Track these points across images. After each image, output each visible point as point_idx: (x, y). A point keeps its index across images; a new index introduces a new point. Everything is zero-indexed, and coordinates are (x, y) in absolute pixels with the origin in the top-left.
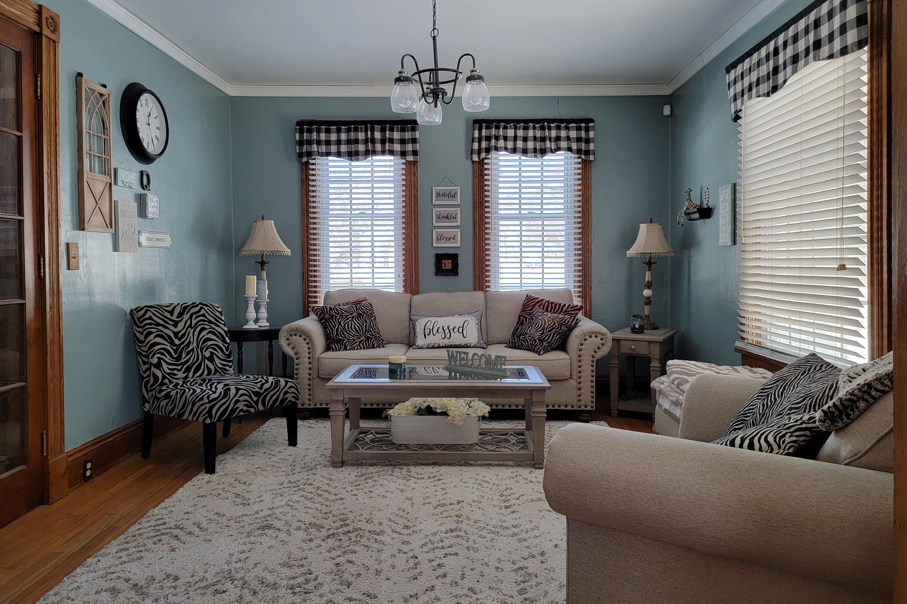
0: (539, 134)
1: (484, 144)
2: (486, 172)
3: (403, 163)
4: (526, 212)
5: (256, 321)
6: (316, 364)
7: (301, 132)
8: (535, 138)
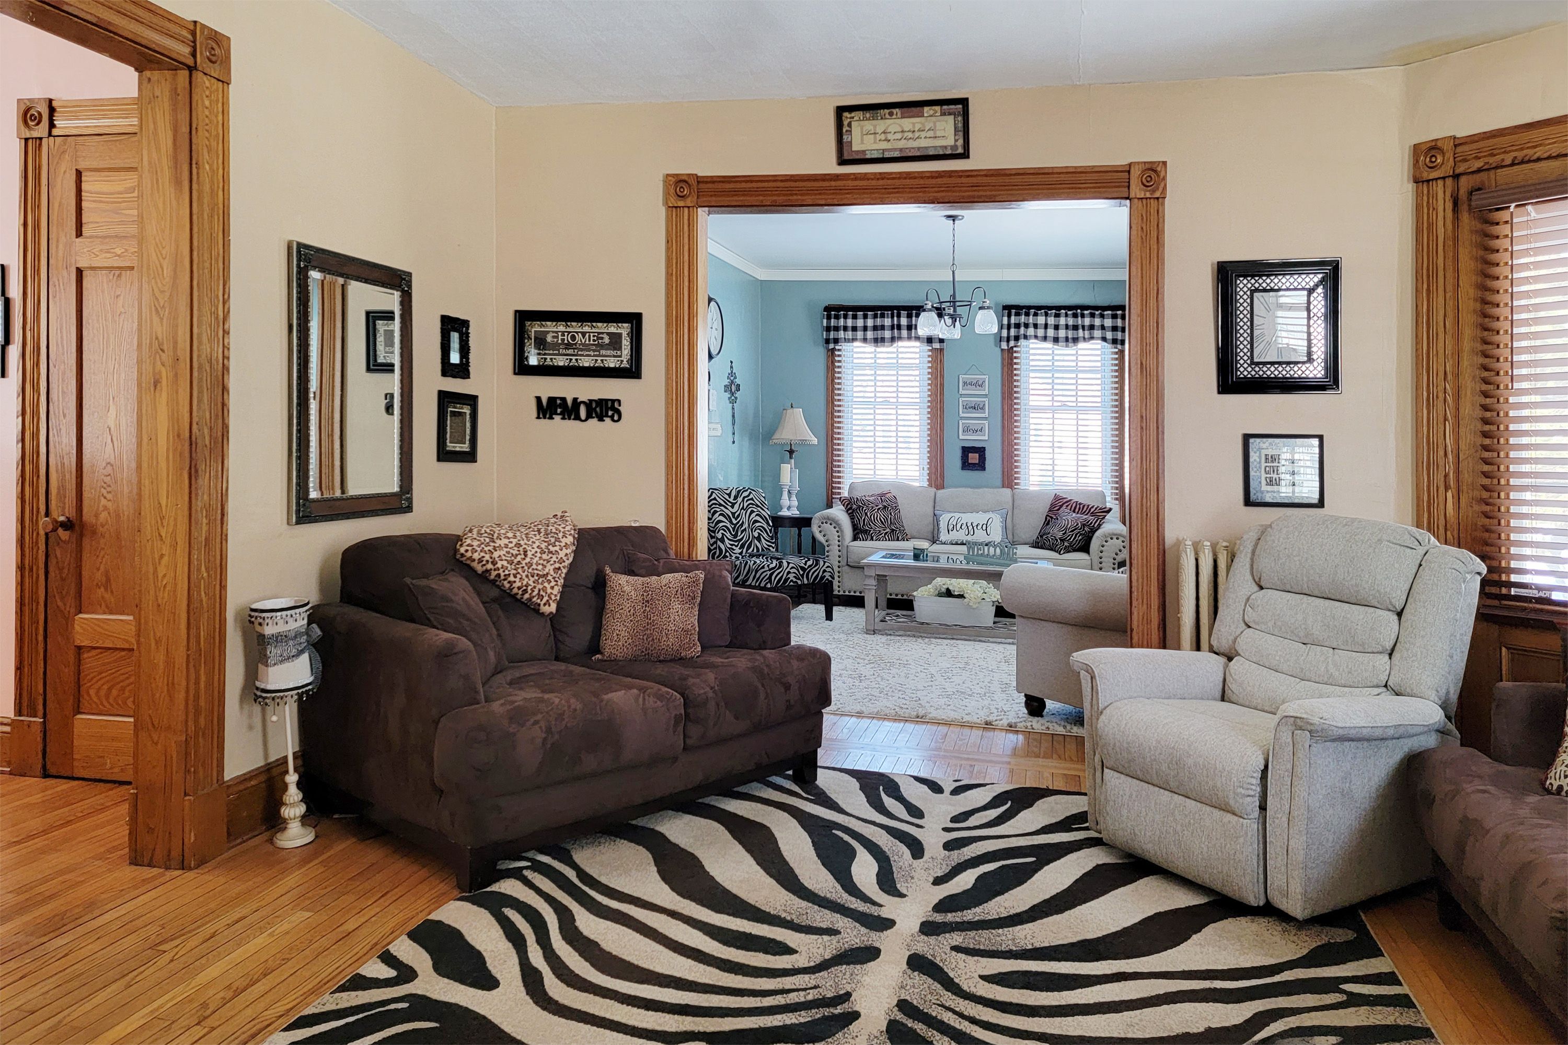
0: (1071, 321)
1: (1013, 332)
2: (1015, 361)
3: (930, 350)
4: (1059, 404)
5: (789, 508)
6: (844, 551)
7: (829, 318)
8: (1067, 327)
